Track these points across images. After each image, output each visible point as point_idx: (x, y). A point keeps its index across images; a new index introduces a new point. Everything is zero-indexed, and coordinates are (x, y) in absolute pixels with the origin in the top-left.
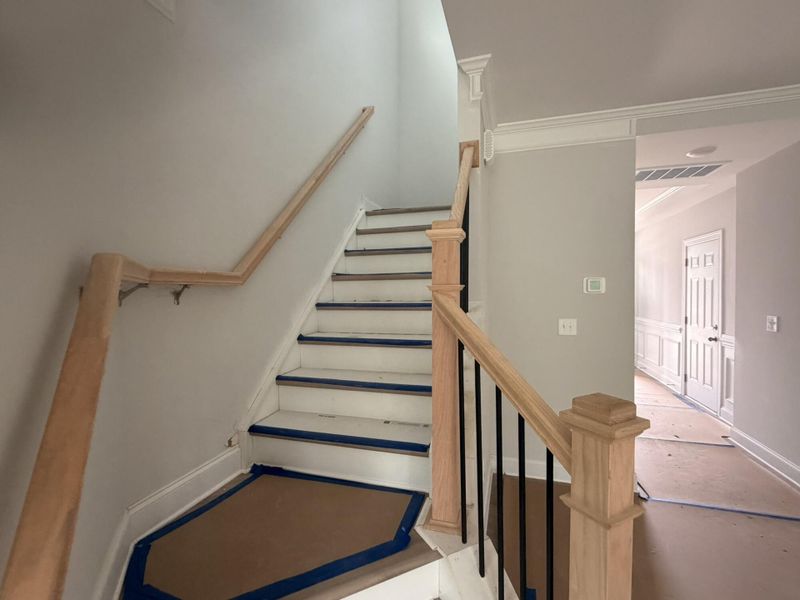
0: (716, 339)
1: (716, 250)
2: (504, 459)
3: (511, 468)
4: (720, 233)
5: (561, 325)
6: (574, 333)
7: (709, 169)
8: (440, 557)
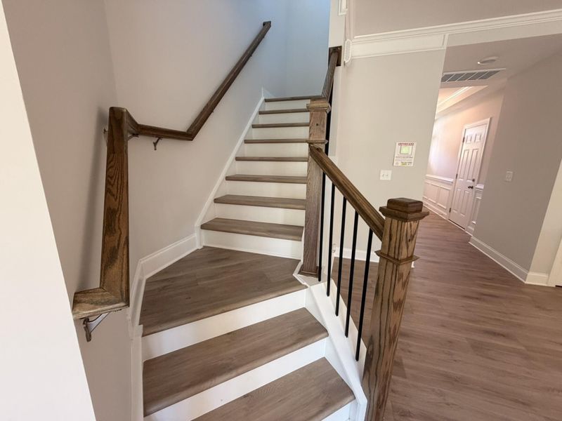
0: (472, 188)
1: (483, 131)
2: (344, 249)
3: (347, 255)
4: (489, 119)
5: (382, 174)
6: (389, 179)
7: (490, 74)
8: (306, 287)
